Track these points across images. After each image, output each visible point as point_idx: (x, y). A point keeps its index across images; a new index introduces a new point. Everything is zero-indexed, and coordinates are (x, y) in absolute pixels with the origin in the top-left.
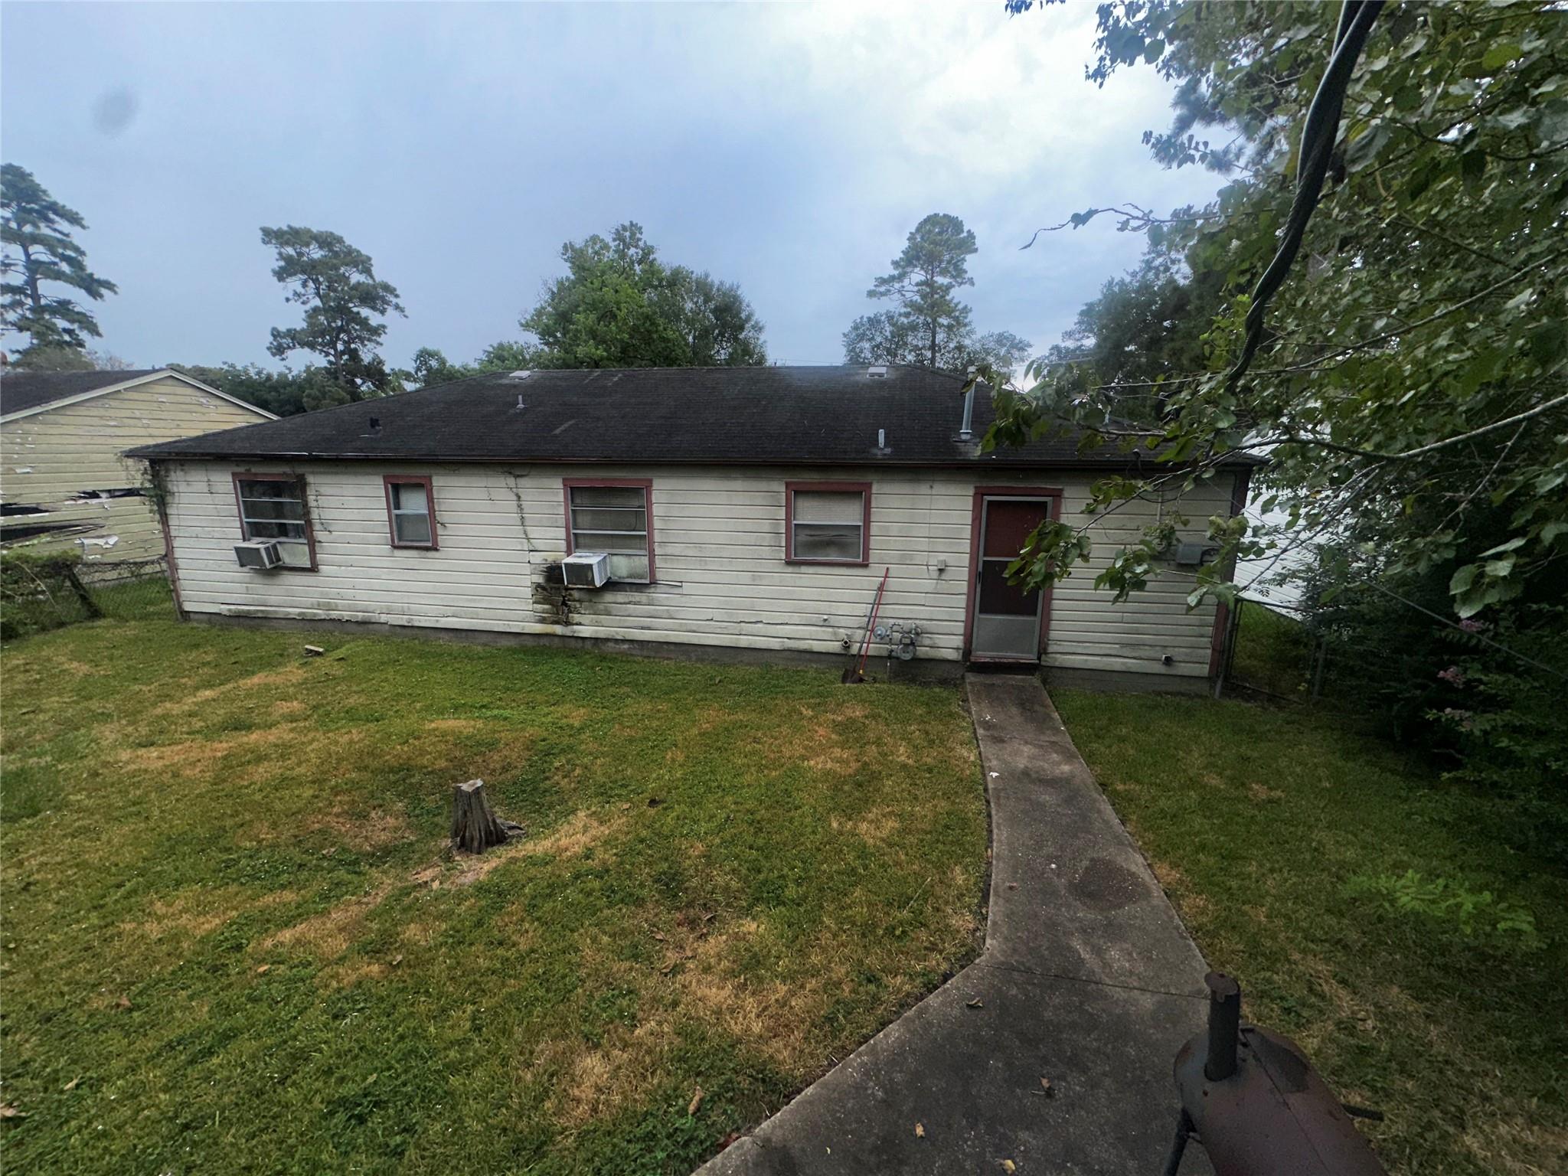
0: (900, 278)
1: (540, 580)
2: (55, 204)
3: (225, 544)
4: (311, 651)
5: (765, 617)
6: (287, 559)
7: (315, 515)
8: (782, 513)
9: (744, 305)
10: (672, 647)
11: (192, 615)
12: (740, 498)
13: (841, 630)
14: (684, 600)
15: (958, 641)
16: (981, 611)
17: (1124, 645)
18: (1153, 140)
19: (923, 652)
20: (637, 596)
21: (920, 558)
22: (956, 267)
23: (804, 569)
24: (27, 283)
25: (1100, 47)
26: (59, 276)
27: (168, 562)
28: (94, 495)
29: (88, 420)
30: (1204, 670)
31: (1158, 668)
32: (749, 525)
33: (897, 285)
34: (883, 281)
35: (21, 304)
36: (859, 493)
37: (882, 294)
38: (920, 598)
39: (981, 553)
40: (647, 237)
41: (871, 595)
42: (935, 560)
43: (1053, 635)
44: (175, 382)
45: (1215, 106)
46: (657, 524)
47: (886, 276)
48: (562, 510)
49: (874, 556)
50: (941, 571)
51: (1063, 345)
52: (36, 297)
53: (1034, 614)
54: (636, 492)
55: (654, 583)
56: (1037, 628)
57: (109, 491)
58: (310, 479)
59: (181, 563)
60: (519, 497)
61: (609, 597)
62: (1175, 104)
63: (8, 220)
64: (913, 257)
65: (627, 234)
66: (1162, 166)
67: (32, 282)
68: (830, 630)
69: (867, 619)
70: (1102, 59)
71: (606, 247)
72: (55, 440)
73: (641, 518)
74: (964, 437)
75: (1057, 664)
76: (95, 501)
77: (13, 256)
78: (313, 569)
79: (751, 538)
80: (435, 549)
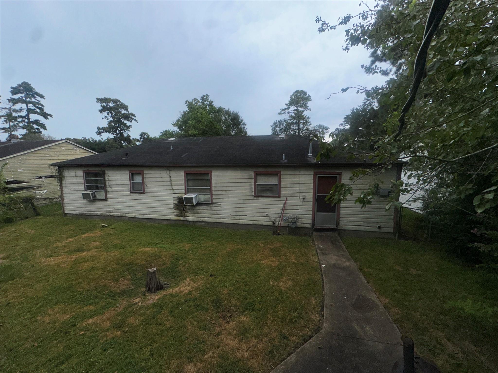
0: (288, 109)
1: (176, 202)
2: (37, 92)
3: (79, 192)
4: (104, 226)
5: (248, 214)
6: (98, 197)
7: (107, 183)
8: (253, 181)
9: (240, 117)
10: (218, 224)
11: (67, 215)
12: (239, 176)
13: (272, 218)
14: (222, 209)
15: (310, 221)
16: (317, 211)
17: (364, 222)
18: (364, 67)
19: (299, 225)
20: (206, 207)
21: (297, 194)
22: (305, 105)
23: (260, 198)
24: (26, 115)
25: (347, 41)
26: (36, 113)
27: (61, 198)
28: (41, 177)
29: (41, 155)
30: (391, 230)
31: (377, 230)
32: (242, 184)
33: (287, 111)
34: (283, 110)
35: (24, 121)
36: (277, 174)
37: (283, 114)
38: (298, 207)
39: (317, 193)
40: (211, 99)
41: (281, 207)
42: (302, 195)
43: (341, 219)
44: (68, 143)
45: (382, 57)
46: (213, 184)
47: (284, 108)
48: (184, 181)
49: (282, 194)
50: (304, 198)
51: (339, 128)
52: (29, 119)
53: (335, 212)
54: (206, 174)
55: (212, 203)
56: (336, 217)
57: (45, 176)
58: (106, 172)
59: (65, 198)
60: (170, 177)
61: (198, 208)
62: (370, 57)
63: (23, 97)
64: (291, 103)
65: (205, 98)
66: (368, 74)
67: (28, 115)
68: (269, 218)
69: (280, 214)
70: (347, 45)
71: (198, 101)
72: (30, 161)
73: (208, 183)
74: (310, 156)
75: (343, 229)
76: (41, 179)
77: (23, 107)
78: (106, 200)
79: (243, 189)
80: (144, 193)
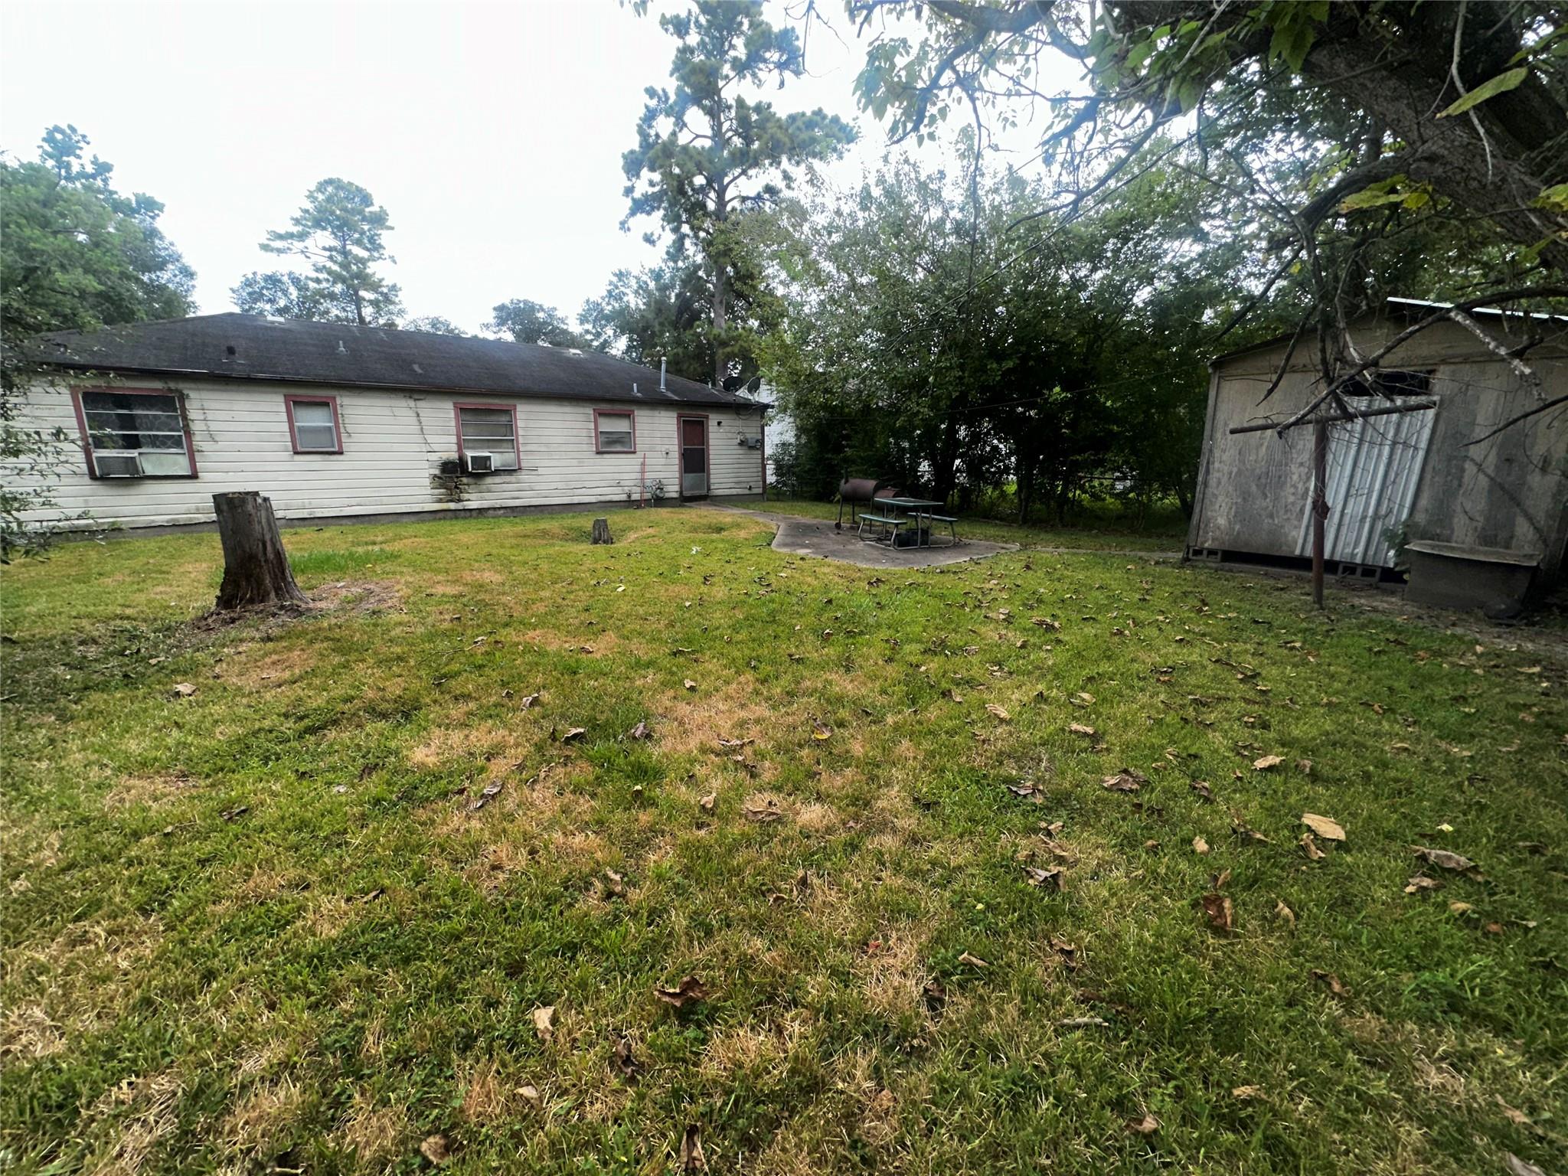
0: (302, 236)
1: (437, 472)
5: (587, 484)
6: (152, 468)
7: (198, 427)
8: (592, 426)
10: (534, 508)
12: (568, 417)
13: (626, 488)
14: (539, 478)
15: (677, 488)
16: (685, 472)
17: (735, 483)
19: (664, 492)
20: (507, 478)
21: (658, 448)
22: (372, 240)
23: (606, 456)
30: (761, 491)
31: (747, 492)
32: (575, 432)
33: (298, 245)
34: (281, 237)
36: (628, 416)
37: (279, 251)
38: (660, 468)
39: (683, 444)
41: (638, 468)
42: (664, 448)
43: (712, 481)
46: (520, 432)
47: (282, 232)
48: (453, 423)
49: (638, 447)
50: (668, 453)
53: (704, 472)
54: (507, 412)
55: (520, 469)
56: (706, 479)
58: (192, 395)
60: (418, 414)
61: (489, 480)
64: (314, 218)
68: (621, 488)
69: (638, 481)
73: (510, 428)
74: (663, 390)
75: (715, 493)
78: (194, 476)
79: (577, 440)
80: (341, 453)
